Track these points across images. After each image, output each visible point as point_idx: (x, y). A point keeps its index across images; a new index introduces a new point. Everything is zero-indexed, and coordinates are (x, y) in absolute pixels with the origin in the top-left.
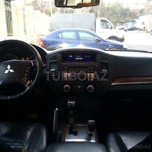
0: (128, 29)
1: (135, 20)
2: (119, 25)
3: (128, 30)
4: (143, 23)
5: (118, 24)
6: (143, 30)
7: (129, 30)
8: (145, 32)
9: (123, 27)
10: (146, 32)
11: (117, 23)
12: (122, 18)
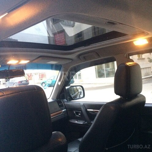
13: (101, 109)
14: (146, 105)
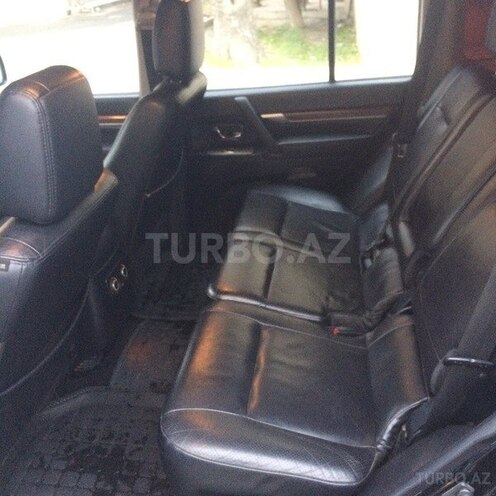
13: (131, 112)
14: (207, 95)
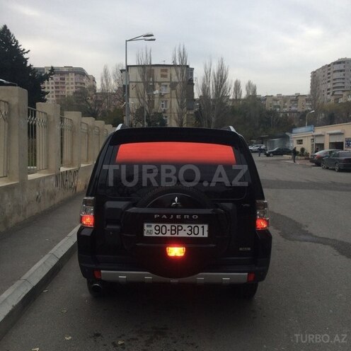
0: (272, 152)
1: (287, 134)
2: (257, 144)
3: (271, 155)
4: (299, 141)
5: (254, 141)
6: (300, 155)
7: (274, 155)
8: (303, 158)
9: (263, 147)
10: (306, 159)
11: (251, 139)
12: (261, 129)
